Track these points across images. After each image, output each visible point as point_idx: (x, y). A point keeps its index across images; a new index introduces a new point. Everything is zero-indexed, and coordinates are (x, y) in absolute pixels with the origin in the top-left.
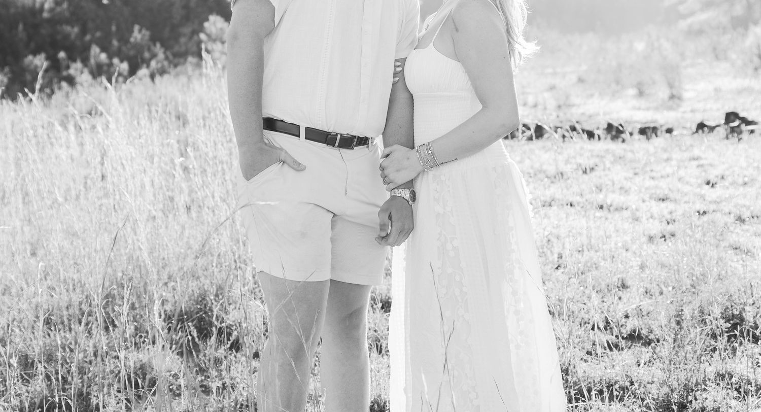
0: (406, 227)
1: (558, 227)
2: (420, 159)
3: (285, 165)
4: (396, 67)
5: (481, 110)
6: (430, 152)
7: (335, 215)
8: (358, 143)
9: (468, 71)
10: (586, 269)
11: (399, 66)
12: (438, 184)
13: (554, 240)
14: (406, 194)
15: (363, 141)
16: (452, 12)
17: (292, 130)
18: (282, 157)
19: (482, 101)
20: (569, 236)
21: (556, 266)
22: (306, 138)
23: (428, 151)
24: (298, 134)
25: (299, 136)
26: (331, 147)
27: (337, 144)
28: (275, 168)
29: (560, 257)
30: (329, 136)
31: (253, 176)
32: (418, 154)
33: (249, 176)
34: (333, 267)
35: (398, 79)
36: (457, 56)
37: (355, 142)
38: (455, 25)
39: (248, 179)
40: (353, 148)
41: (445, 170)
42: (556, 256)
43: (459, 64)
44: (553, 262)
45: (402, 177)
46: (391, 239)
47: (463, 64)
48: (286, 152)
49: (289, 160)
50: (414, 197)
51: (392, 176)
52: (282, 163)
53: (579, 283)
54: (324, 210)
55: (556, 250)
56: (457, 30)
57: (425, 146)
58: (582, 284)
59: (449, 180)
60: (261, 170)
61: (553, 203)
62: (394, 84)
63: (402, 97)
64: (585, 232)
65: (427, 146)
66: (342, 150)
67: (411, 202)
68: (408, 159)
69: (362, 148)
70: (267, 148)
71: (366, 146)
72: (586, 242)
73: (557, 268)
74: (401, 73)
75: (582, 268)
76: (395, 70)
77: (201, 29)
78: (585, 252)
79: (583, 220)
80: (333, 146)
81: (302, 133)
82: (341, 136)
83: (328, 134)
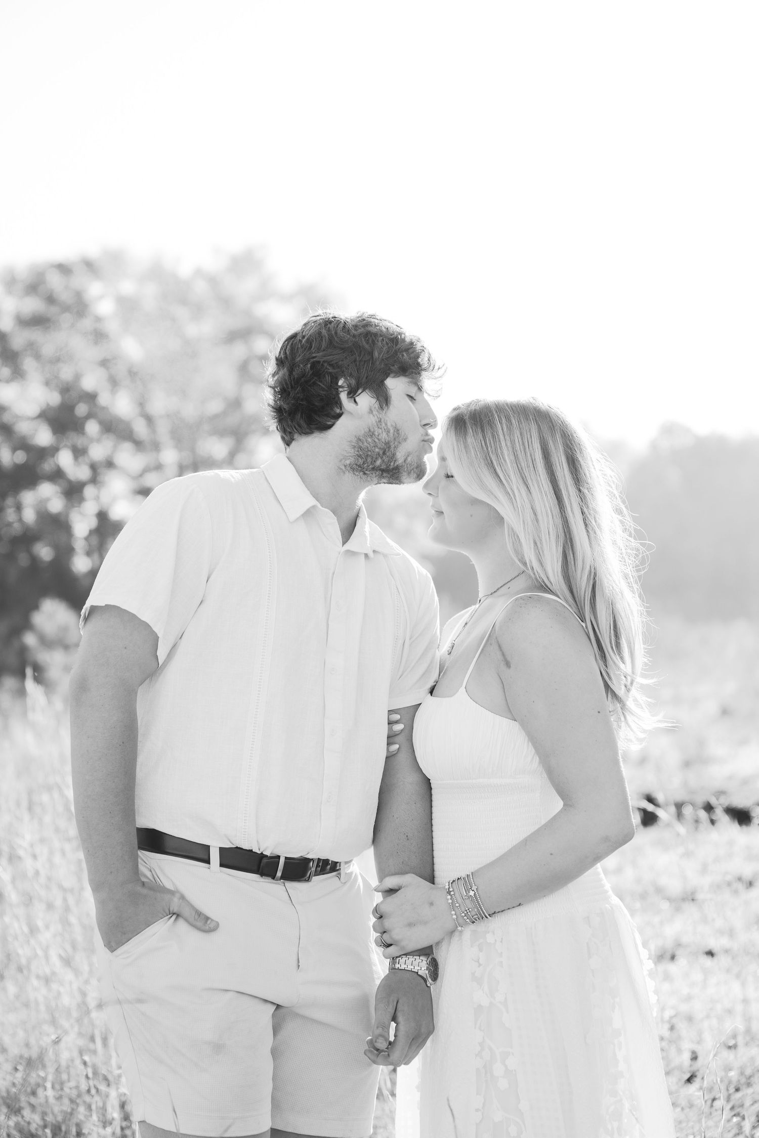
0: (423, 1030)
1: (689, 998)
2: (453, 906)
3: (181, 921)
4: (390, 723)
5: (561, 811)
6: (472, 893)
7: (278, 1007)
8: (319, 869)
9: (533, 739)
10: (743, 1080)
11: (397, 722)
12: (481, 950)
13: (682, 1026)
14: (421, 965)
15: (327, 867)
16: (497, 628)
17: (199, 853)
18: (175, 905)
19: (563, 793)
20: (708, 1017)
21: (687, 1076)
22: (222, 865)
23: (467, 891)
24: (206, 857)
25: (207, 861)
26: (269, 880)
27: (279, 874)
28: (161, 929)
29: (694, 1058)
30: (265, 861)
31: (120, 944)
32: (449, 897)
33: (113, 944)
34: (276, 1105)
35: (397, 746)
36: (510, 711)
37: (313, 869)
38: (503, 655)
39: (112, 950)
40: (308, 880)
41: (496, 923)
42: (686, 1056)
43: (515, 726)
44: (680, 1068)
45: (418, 938)
46: (396, 1054)
47: (525, 726)
48: (183, 897)
49: (186, 912)
50: (434, 969)
51: (398, 932)
52: (174, 917)
53: (732, 1108)
54: (257, 1001)
55: (687, 1046)
56: (508, 664)
57: (461, 882)
58: (737, 1110)
59: (501, 942)
60: (136, 932)
61: (678, 953)
62: (389, 758)
63: (407, 782)
64: (739, 1008)
65: (466, 881)
66: (289, 884)
67: (430, 981)
68: (431, 904)
69: (326, 879)
70: (145, 891)
71: (334, 874)
72: (741, 1027)
73: (689, 1080)
74: (403, 734)
75: (735, 1079)
76: (390, 729)
77: (26, 625)
78: (741, 1049)
79: (736, 987)
80: (273, 878)
81: (215, 856)
82: (286, 858)
83: (262, 856)
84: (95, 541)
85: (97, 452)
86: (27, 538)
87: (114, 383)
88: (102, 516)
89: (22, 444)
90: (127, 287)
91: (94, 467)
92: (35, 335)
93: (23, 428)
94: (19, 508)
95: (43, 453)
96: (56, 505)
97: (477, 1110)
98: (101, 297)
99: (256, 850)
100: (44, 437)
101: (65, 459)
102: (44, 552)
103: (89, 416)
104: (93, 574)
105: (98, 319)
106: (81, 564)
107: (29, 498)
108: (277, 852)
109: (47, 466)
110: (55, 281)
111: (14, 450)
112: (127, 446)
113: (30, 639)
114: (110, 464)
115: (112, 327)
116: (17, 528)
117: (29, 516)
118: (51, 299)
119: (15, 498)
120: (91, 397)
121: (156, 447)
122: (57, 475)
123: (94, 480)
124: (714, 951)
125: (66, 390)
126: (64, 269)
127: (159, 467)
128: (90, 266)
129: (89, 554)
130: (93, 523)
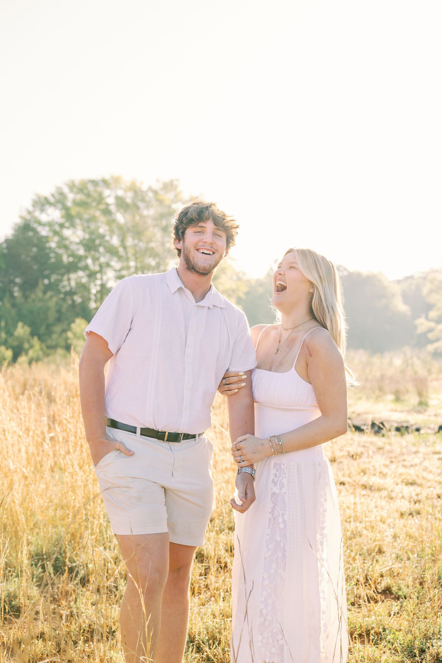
2: (272, 446)
5: (321, 417)
6: (280, 443)
7: (165, 489)
8: (184, 437)
10: (353, 536)
15: (189, 437)
17: (133, 430)
18: (117, 446)
22: (141, 434)
23: (279, 442)
24: (135, 431)
25: (136, 433)
26: (162, 441)
27: (166, 439)
28: (112, 455)
32: (271, 443)
37: (182, 437)
38: (309, 351)
40: (179, 442)
48: (123, 444)
56: (310, 355)
57: (276, 438)
64: (352, 507)
65: (278, 437)
66: (171, 443)
68: (263, 445)
69: (189, 441)
70: (106, 441)
71: (193, 439)
72: (353, 514)
77: (69, 329)
78: (352, 524)
79: (352, 497)
80: (163, 440)
81: (138, 431)
82: (168, 433)
83: (158, 432)
84: (99, 296)
85: (103, 260)
86: (71, 293)
87: (112, 232)
88: (103, 286)
89: (73, 255)
90: (120, 193)
91: (101, 266)
92: (81, 210)
93: (73, 247)
94: (69, 280)
95: (80, 258)
96: (84, 280)
97: (267, 535)
98: (109, 196)
99: (155, 429)
100: (81, 252)
101: (89, 261)
102: (78, 299)
103: (100, 245)
104: (97, 309)
105: (107, 205)
106: (93, 305)
107: (73, 276)
108: (164, 430)
109: (82, 264)
110: (91, 187)
111: (69, 256)
112: (115, 259)
113: (70, 334)
114: (108, 265)
115: (113, 208)
116: (68, 289)
117: (73, 284)
118: (88, 195)
119: (68, 275)
120: (102, 237)
121: (128, 259)
122: (86, 268)
123: (101, 271)
124: (345, 482)
125: (92, 233)
126: (94, 183)
127: (128, 268)
128: (105, 183)
129: (96, 301)
130: (99, 288)
